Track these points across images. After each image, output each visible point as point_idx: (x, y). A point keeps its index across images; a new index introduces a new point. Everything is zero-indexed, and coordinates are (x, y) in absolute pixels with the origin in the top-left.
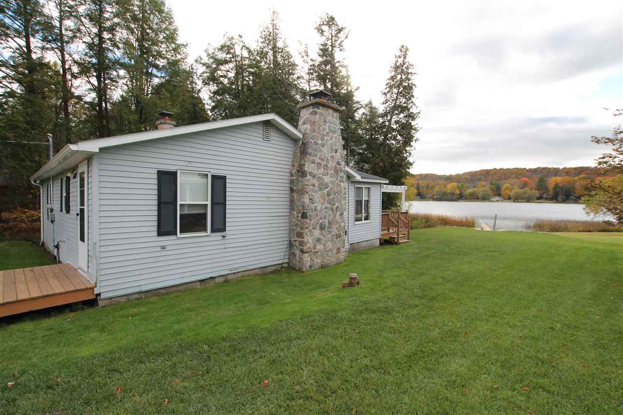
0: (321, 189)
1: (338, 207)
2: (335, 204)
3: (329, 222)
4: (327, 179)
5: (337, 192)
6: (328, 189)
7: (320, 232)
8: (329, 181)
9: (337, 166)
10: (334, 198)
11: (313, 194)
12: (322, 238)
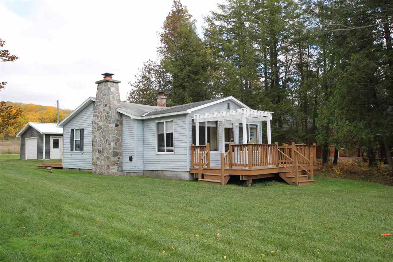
0: (98, 130)
1: (107, 139)
2: (105, 138)
3: (103, 149)
4: (101, 124)
5: (107, 130)
6: (102, 130)
7: (98, 154)
8: (102, 125)
9: (107, 115)
10: (105, 134)
11: (95, 133)
12: (99, 157)
